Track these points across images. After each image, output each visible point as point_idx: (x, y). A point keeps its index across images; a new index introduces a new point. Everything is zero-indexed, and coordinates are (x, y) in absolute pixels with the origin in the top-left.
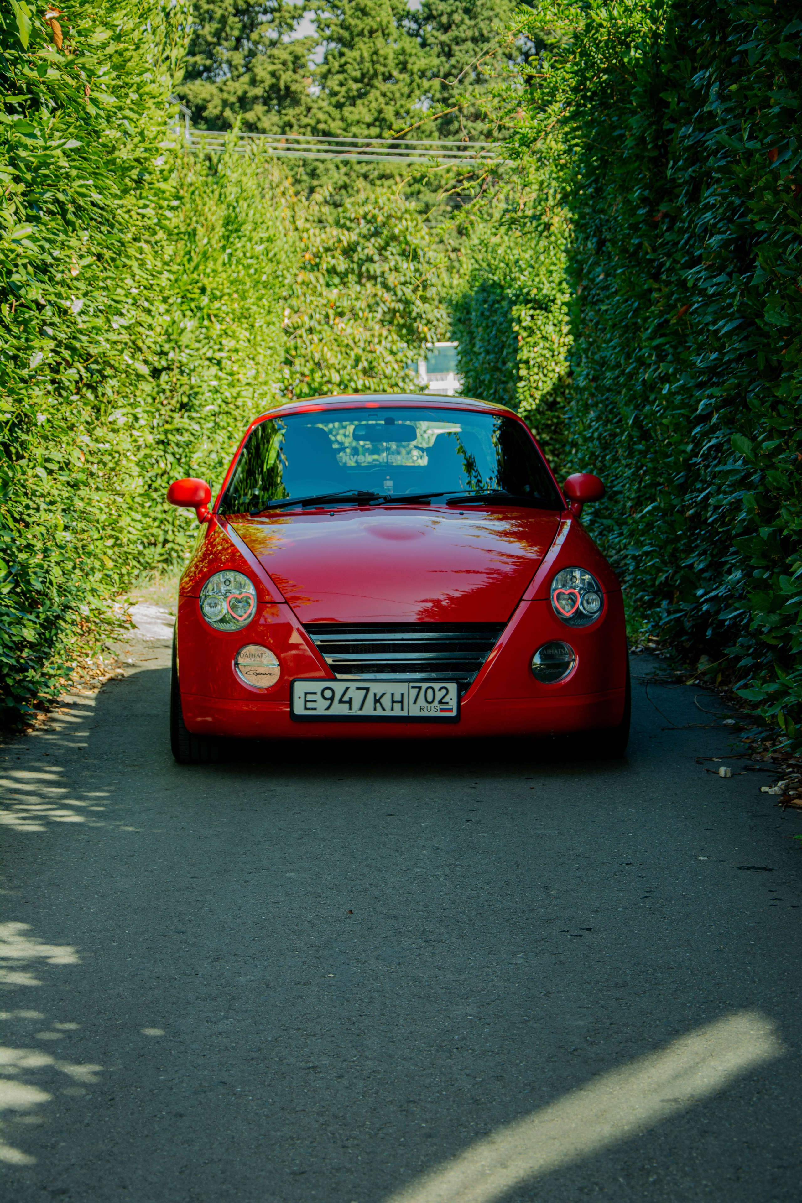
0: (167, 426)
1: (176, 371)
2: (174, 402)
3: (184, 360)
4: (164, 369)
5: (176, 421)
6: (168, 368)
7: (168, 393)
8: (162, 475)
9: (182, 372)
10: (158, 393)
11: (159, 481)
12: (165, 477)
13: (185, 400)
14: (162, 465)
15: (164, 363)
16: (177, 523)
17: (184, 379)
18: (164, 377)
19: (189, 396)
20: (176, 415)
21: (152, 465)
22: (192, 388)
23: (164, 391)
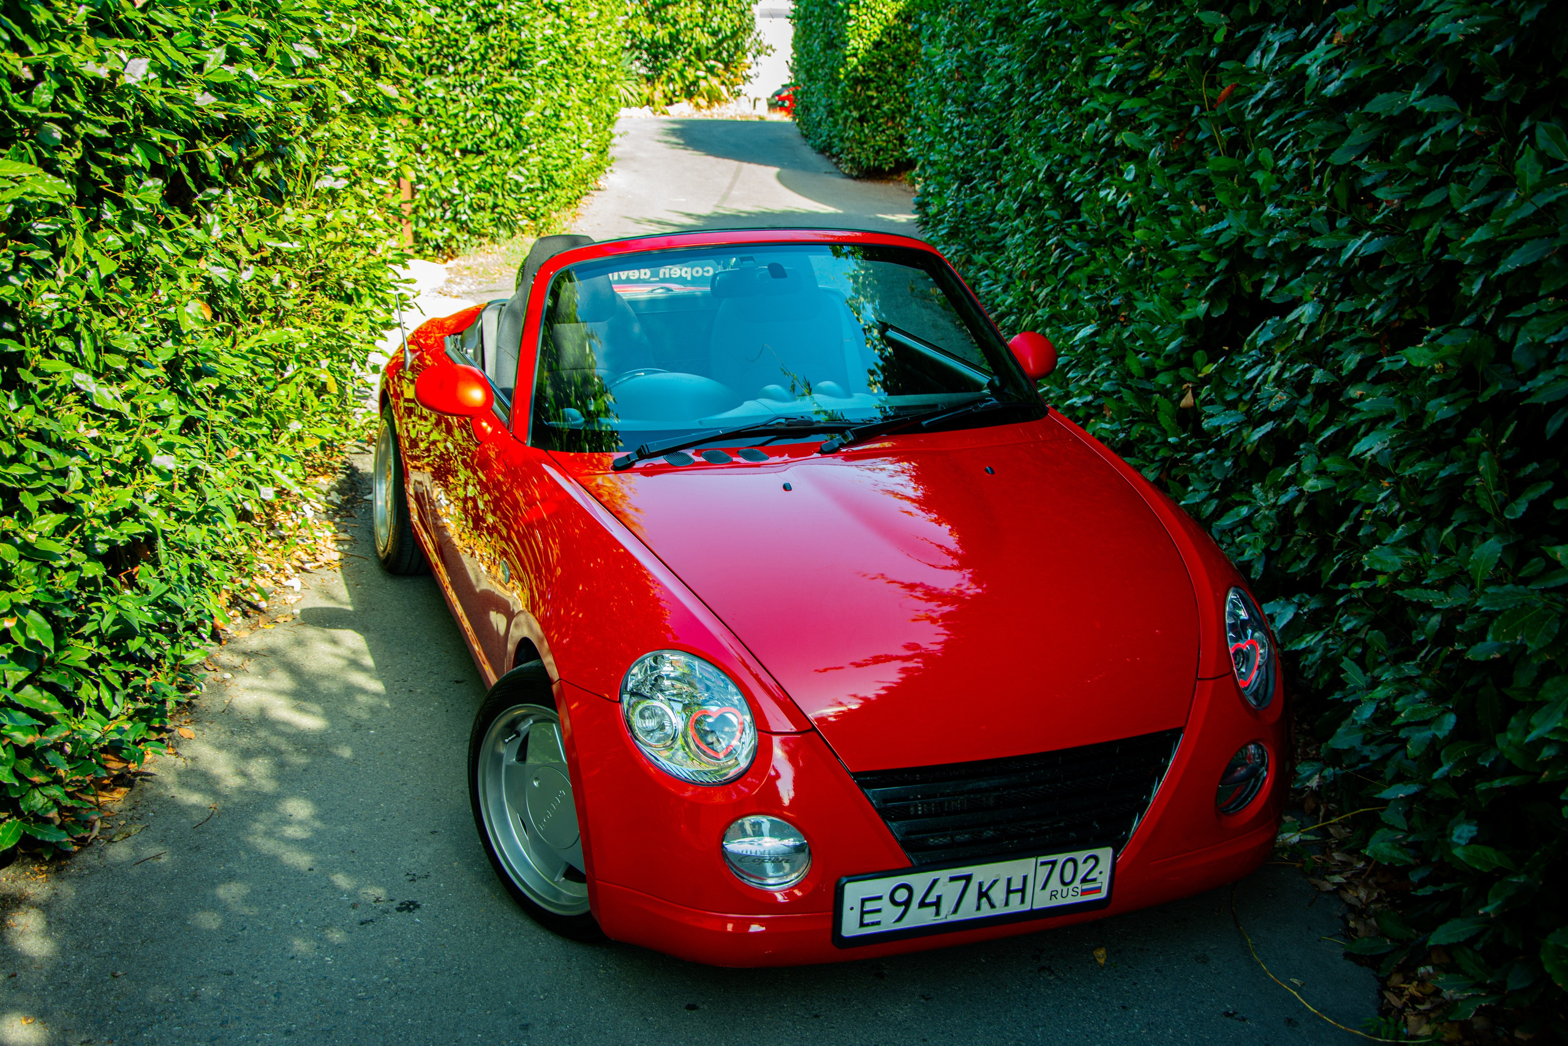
0: (496, 85)
1: (505, 25)
2: (503, 59)
3: (514, 14)
4: (492, 22)
5: (505, 80)
6: (497, 22)
7: (497, 50)
8: (491, 136)
9: (511, 26)
10: (486, 49)
11: (488, 142)
12: (495, 138)
13: (514, 57)
14: (491, 126)
15: (492, 16)
16: (507, 186)
17: (514, 35)
18: (492, 32)
19: (519, 53)
20: (506, 73)
21: (480, 127)
22: (522, 44)
23: (492, 46)
